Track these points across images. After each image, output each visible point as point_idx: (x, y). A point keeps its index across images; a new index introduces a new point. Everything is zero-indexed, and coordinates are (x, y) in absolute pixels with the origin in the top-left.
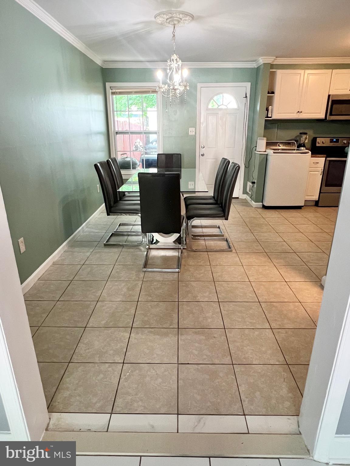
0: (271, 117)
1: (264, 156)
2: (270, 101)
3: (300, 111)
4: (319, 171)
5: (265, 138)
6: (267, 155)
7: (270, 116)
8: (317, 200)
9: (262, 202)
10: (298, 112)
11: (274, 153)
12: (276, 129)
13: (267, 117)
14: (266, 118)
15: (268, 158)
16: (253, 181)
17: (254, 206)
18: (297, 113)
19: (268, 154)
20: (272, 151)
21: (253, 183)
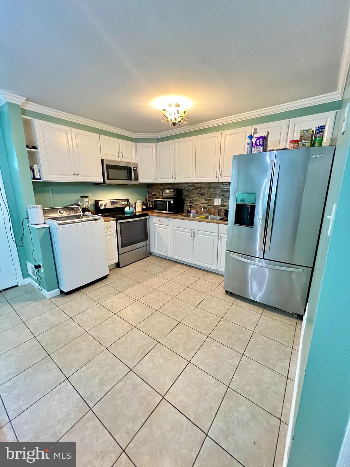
0: (40, 179)
1: (45, 230)
2: (33, 158)
3: (77, 173)
4: (113, 235)
5: (39, 206)
6: (49, 228)
7: (39, 177)
8: (118, 262)
9: (59, 288)
10: (75, 174)
11: (59, 224)
12: (51, 193)
13: (34, 178)
14: (32, 179)
15: (51, 232)
16: (37, 264)
17: (48, 298)
18: (73, 175)
19: (51, 227)
20: (56, 223)
21: (38, 267)
